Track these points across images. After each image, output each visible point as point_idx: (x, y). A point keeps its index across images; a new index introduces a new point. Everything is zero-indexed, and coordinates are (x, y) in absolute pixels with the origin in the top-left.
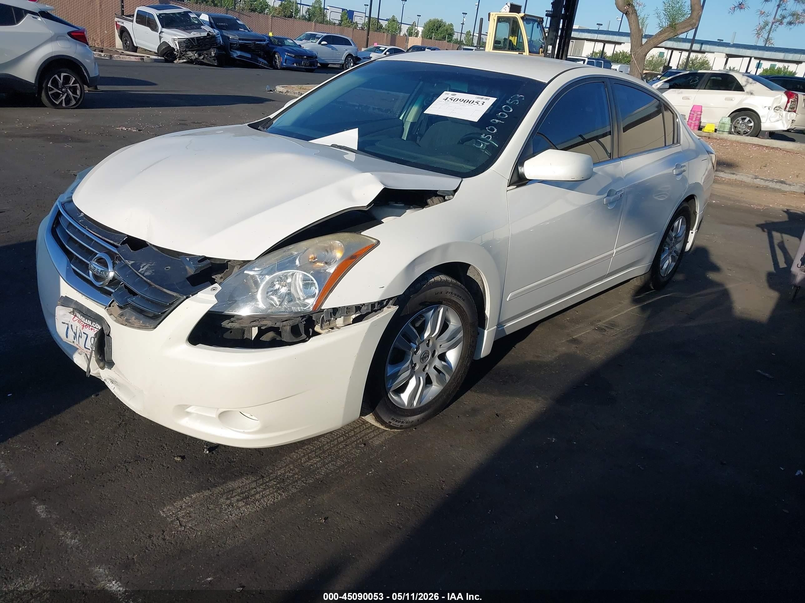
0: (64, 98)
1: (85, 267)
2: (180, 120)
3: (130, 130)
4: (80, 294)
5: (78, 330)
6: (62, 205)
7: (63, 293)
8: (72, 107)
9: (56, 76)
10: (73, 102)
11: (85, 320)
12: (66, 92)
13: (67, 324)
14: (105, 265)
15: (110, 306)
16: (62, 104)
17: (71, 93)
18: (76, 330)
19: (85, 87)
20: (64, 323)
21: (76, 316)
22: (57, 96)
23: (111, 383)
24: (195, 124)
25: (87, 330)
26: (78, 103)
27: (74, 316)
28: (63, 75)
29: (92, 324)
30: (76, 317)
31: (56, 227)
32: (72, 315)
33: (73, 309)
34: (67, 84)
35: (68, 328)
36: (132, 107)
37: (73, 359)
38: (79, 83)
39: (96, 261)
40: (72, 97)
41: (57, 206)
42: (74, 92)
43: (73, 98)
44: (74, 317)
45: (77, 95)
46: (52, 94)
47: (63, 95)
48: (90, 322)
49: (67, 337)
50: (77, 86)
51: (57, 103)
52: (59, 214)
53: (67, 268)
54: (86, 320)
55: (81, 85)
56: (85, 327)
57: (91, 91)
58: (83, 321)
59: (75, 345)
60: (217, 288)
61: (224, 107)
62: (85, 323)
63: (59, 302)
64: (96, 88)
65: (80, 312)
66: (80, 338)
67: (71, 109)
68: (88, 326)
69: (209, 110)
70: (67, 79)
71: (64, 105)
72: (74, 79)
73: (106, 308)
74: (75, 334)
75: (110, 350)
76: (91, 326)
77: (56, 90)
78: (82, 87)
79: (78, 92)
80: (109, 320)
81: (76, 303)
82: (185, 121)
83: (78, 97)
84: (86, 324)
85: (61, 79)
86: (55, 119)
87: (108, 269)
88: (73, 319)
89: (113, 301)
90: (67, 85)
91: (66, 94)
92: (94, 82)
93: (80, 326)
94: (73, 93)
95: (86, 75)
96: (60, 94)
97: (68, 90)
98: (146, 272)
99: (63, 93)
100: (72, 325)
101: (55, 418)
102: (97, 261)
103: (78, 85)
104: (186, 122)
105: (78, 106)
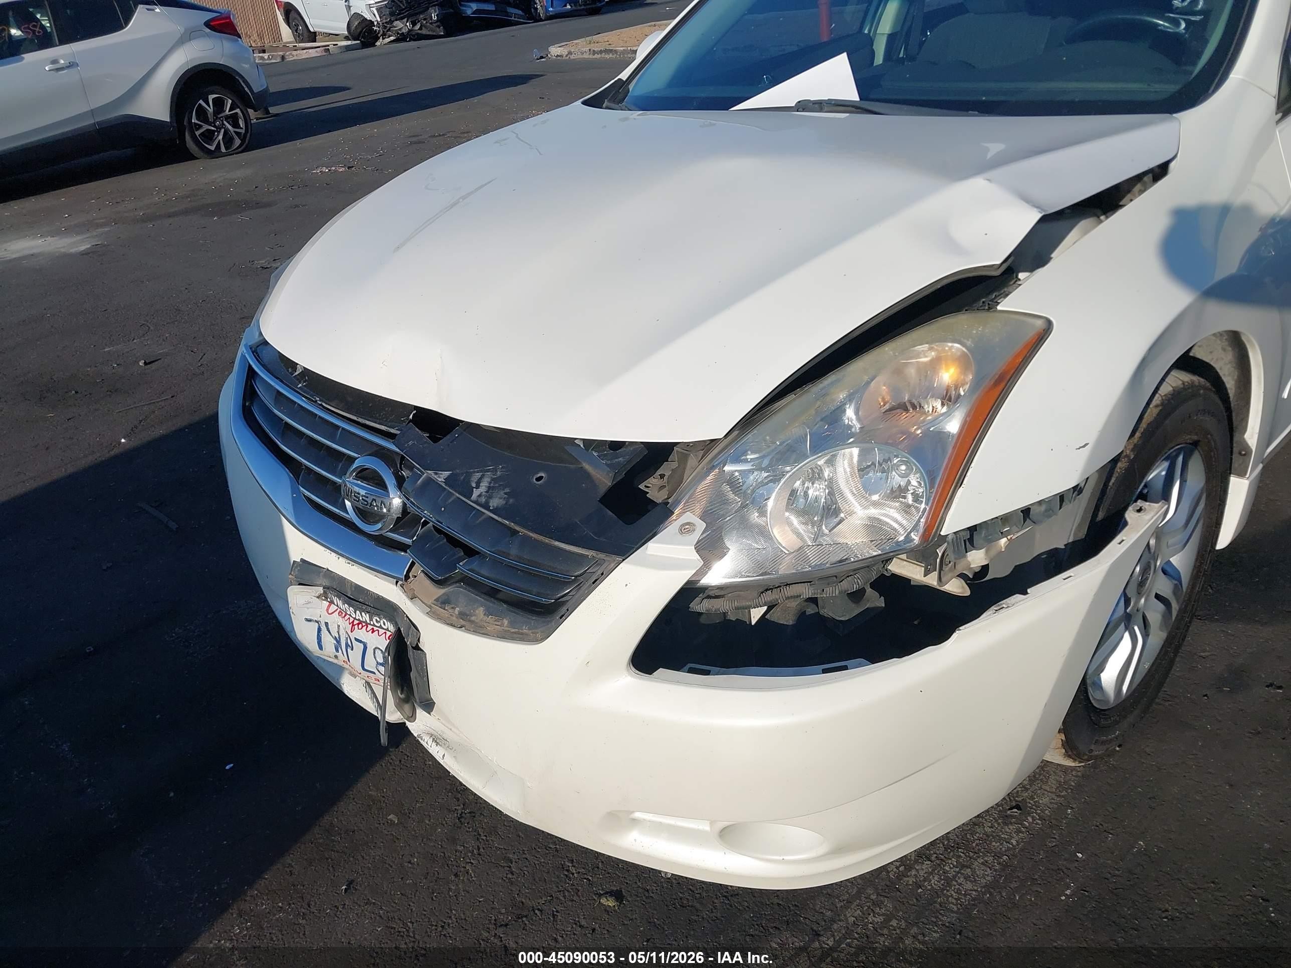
0: (221, 137)
1: (335, 493)
2: (411, 137)
3: (335, 171)
4: (333, 554)
5: (342, 632)
6: (253, 353)
7: (295, 555)
8: (236, 151)
9: (201, 102)
10: (237, 142)
11: (355, 613)
12: (222, 127)
13: (317, 622)
14: (376, 484)
15: (407, 577)
16: (220, 148)
17: (230, 127)
18: (338, 632)
19: (250, 111)
20: (310, 620)
21: (332, 602)
22: (209, 136)
23: (434, 744)
24: (434, 139)
25: (361, 634)
26: (245, 141)
27: (328, 603)
28: (211, 97)
29: (371, 619)
30: (332, 605)
31: (252, 403)
32: (325, 602)
33: (324, 588)
34: (220, 113)
35: (319, 630)
36: (330, 131)
37: (341, 687)
38: (239, 108)
39: (356, 476)
40: (234, 134)
41: (243, 356)
42: (236, 125)
43: (235, 137)
44: (329, 606)
45: (242, 128)
46: (202, 134)
47: (219, 132)
48: (366, 617)
49: (321, 647)
50: (237, 113)
51: (212, 148)
52: (251, 374)
53: (293, 497)
54: (358, 612)
55: (243, 110)
56: (356, 626)
57: (261, 118)
58: (350, 615)
59: (341, 663)
60: (694, 525)
61: (475, 100)
62: (355, 619)
63: (290, 576)
64: (268, 112)
65: (342, 594)
66: (349, 650)
67: (236, 153)
68: (364, 624)
69: (451, 112)
70: (219, 104)
71: (223, 150)
72: (230, 101)
73: (397, 582)
74: (338, 641)
75: (425, 679)
76: (370, 624)
77: (206, 127)
78: (245, 112)
79: (242, 123)
80: (414, 611)
81: (328, 573)
82: (417, 136)
83: (243, 131)
84: (359, 620)
85: (209, 107)
86: (214, 177)
87: (388, 492)
88: (327, 610)
89: (413, 564)
90: (223, 115)
91: (223, 130)
92: (263, 100)
93: (345, 625)
94: (234, 127)
95: (248, 91)
96: (214, 131)
97: (225, 122)
98: (490, 497)
99: (219, 129)
100: (326, 624)
101: (327, 818)
102: (358, 477)
103: (238, 111)
104: (420, 137)
105: (247, 146)
